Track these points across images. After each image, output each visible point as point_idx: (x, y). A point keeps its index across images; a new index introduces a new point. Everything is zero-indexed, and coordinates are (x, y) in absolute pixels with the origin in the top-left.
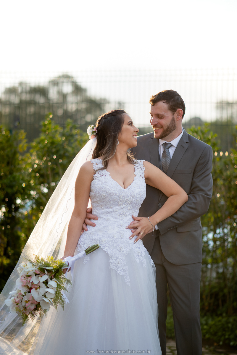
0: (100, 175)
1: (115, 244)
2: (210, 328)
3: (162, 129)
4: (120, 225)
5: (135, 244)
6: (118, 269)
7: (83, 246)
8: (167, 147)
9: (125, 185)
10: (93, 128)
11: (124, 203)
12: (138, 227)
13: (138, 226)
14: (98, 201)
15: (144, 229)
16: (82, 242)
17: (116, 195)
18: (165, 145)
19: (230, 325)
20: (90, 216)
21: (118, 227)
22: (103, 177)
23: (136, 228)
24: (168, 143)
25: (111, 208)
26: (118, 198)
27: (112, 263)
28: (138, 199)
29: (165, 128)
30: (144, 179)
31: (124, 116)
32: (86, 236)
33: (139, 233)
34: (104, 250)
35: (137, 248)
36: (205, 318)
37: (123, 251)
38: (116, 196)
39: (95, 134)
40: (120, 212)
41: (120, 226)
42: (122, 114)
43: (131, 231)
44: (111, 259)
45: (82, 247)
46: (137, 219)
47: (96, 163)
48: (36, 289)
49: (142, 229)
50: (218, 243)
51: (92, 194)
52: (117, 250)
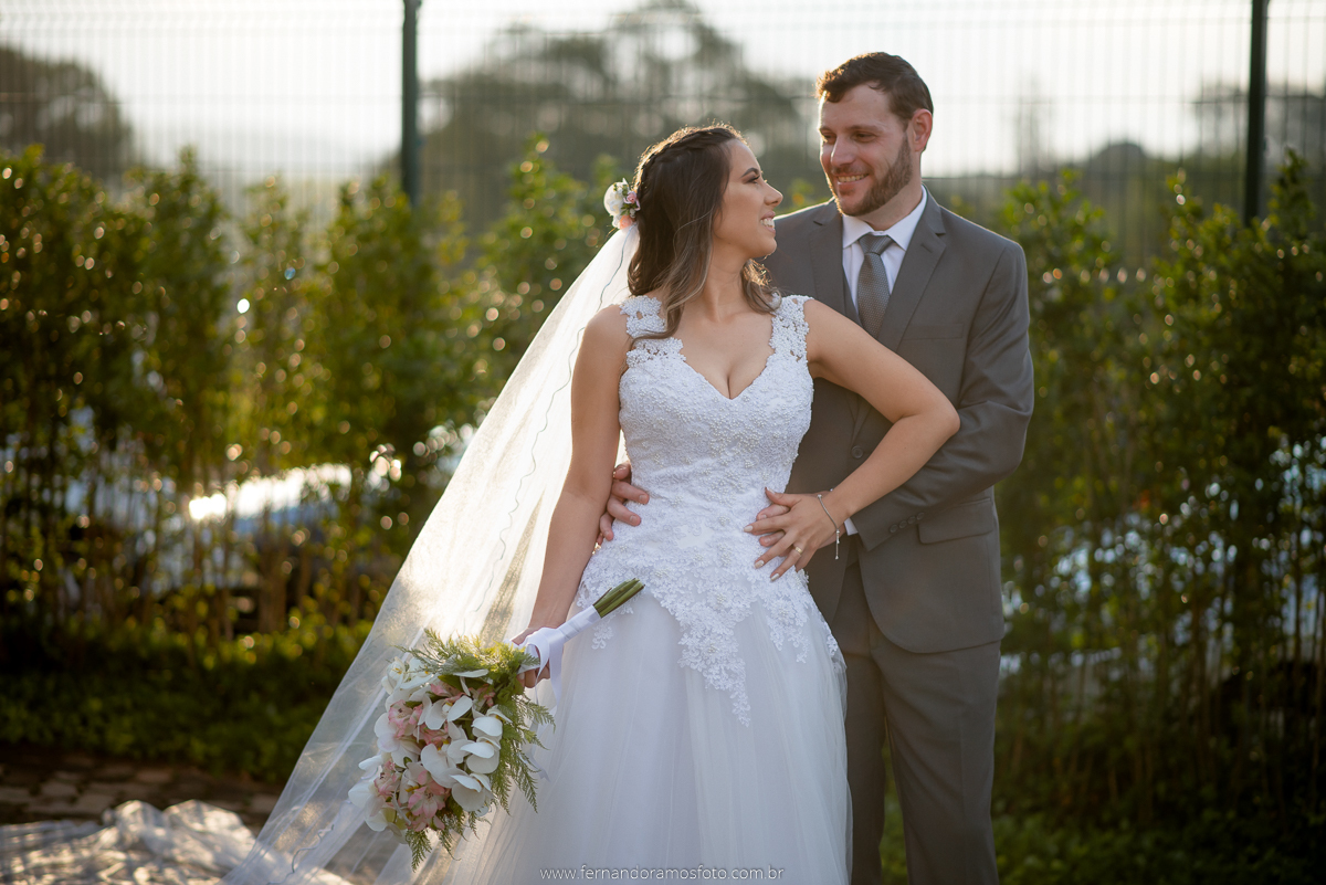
0: (649, 351)
1: (699, 585)
2: (1074, 867)
3: (868, 178)
4: (720, 522)
5: (773, 584)
6: (711, 670)
7: (594, 591)
8: (877, 248)
9: (732, 386)
10: (625, 193)
11: (730, 446)
12: (786, 530)
13: (786, 526)
14: (642, 440)
15: (809, 536)
16: (592, 576)
17: (698, 419)
18: (866, 241)
19: (1141, 860)
20: (625, 489)
21: (712, 528)
22: (657, 358)
23: (781, 530)
24: (878, 233)
25: (688, 463)
26: (706, 428)
27: (688, 651)
28: (778, 433)
29: (880, 174)
30: (804, 361)
31: (729, 151)
32: (608, 556)
33: (792, 547)
34: (663, 604)
35: (778, 598)
36: (1059, 834)
37: (728, 610)
38: (698, 424)
39: (632, 212)
40: (719, 475)
41: (718, 526)
42: (722, 146)
43: (760, 540)
44: (686, 636)
45: (591, 594)
46: (782, 501)
47: (638, 312)
48: (439, 745)
49: (801, 534)
50: (1108, 580)
51: (624, 416)
52: (708, 605)
